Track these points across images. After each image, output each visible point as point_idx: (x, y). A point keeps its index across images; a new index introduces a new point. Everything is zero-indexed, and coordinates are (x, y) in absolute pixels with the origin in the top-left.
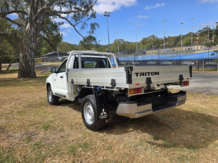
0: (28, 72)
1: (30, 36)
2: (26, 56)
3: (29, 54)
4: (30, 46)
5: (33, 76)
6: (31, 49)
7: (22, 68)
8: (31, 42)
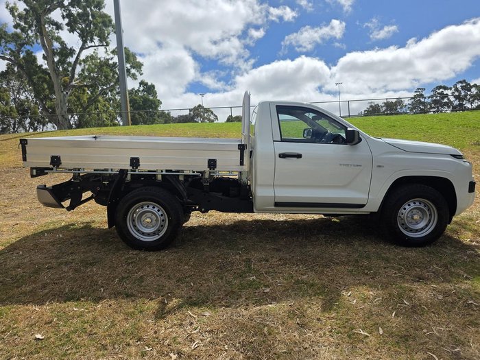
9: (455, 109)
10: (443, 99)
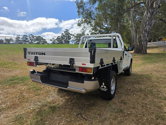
0: (140, 49)
1: (146, 20)
2: (141, 37)
3: (143, 35)
4: (144, 29)
5: (144, 52)
6: (145, 31)
7: (137, 46)
8: (146, 26)
9: (30, 43)
10: (26, 39)
